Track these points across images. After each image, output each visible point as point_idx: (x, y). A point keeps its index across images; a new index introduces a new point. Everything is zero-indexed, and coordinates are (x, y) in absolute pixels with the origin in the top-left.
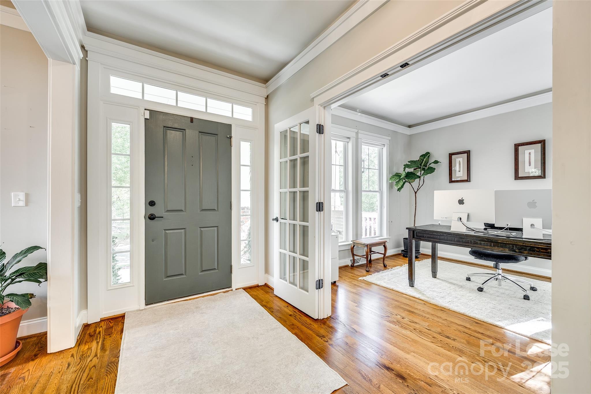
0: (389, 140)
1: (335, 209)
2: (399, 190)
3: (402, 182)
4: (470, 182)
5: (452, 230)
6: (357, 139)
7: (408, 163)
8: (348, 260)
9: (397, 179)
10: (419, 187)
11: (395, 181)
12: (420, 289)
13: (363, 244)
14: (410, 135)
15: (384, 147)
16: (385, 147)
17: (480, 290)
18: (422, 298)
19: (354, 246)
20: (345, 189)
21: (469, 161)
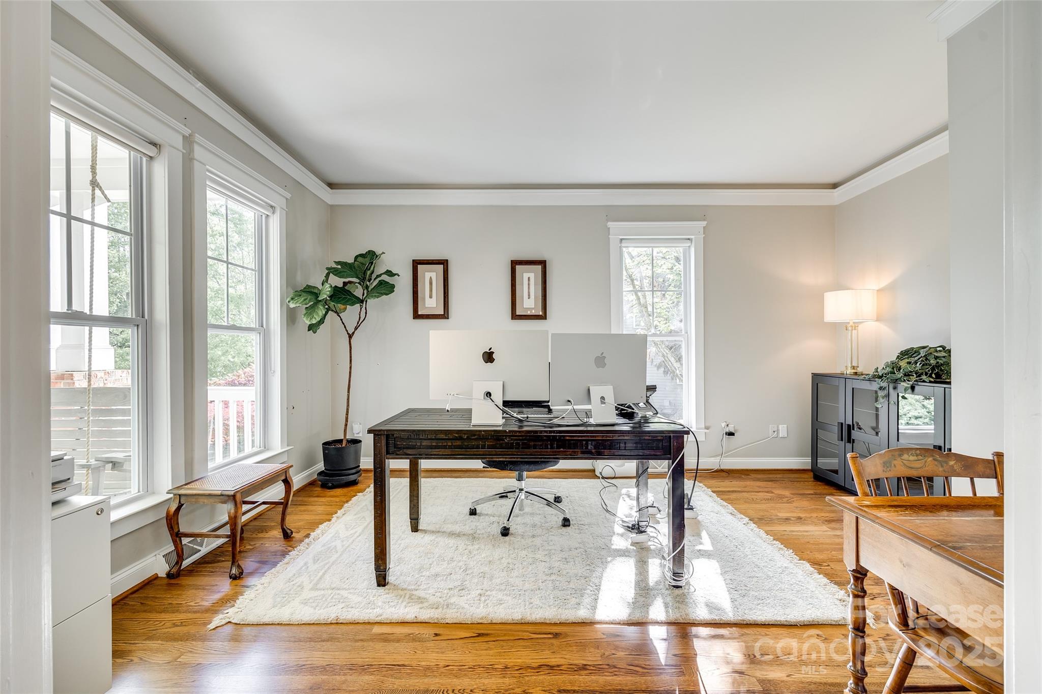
0: (287, 199)
1: (89, 381)
2: (312, 328)
3: (322, 307)
4: (448, 319)
5: (475, 421)
6: (188, 160)
7: (334, 266)
8: (154, 558)
9: (310, 302)
10: (358, 323)
11: (306, 304)
12: (405, 586)
13: (219, 493)
14: (332, 206)
15: (273, 213)
16: (276, 214)
17: (505, 532)
18: (426, 615)
19: (180, 506)
20: (137, 315)
21: (446, 279)
